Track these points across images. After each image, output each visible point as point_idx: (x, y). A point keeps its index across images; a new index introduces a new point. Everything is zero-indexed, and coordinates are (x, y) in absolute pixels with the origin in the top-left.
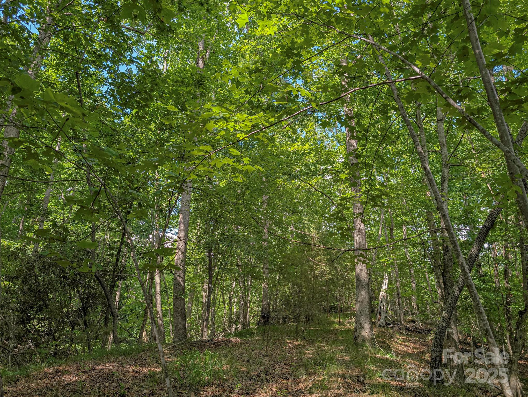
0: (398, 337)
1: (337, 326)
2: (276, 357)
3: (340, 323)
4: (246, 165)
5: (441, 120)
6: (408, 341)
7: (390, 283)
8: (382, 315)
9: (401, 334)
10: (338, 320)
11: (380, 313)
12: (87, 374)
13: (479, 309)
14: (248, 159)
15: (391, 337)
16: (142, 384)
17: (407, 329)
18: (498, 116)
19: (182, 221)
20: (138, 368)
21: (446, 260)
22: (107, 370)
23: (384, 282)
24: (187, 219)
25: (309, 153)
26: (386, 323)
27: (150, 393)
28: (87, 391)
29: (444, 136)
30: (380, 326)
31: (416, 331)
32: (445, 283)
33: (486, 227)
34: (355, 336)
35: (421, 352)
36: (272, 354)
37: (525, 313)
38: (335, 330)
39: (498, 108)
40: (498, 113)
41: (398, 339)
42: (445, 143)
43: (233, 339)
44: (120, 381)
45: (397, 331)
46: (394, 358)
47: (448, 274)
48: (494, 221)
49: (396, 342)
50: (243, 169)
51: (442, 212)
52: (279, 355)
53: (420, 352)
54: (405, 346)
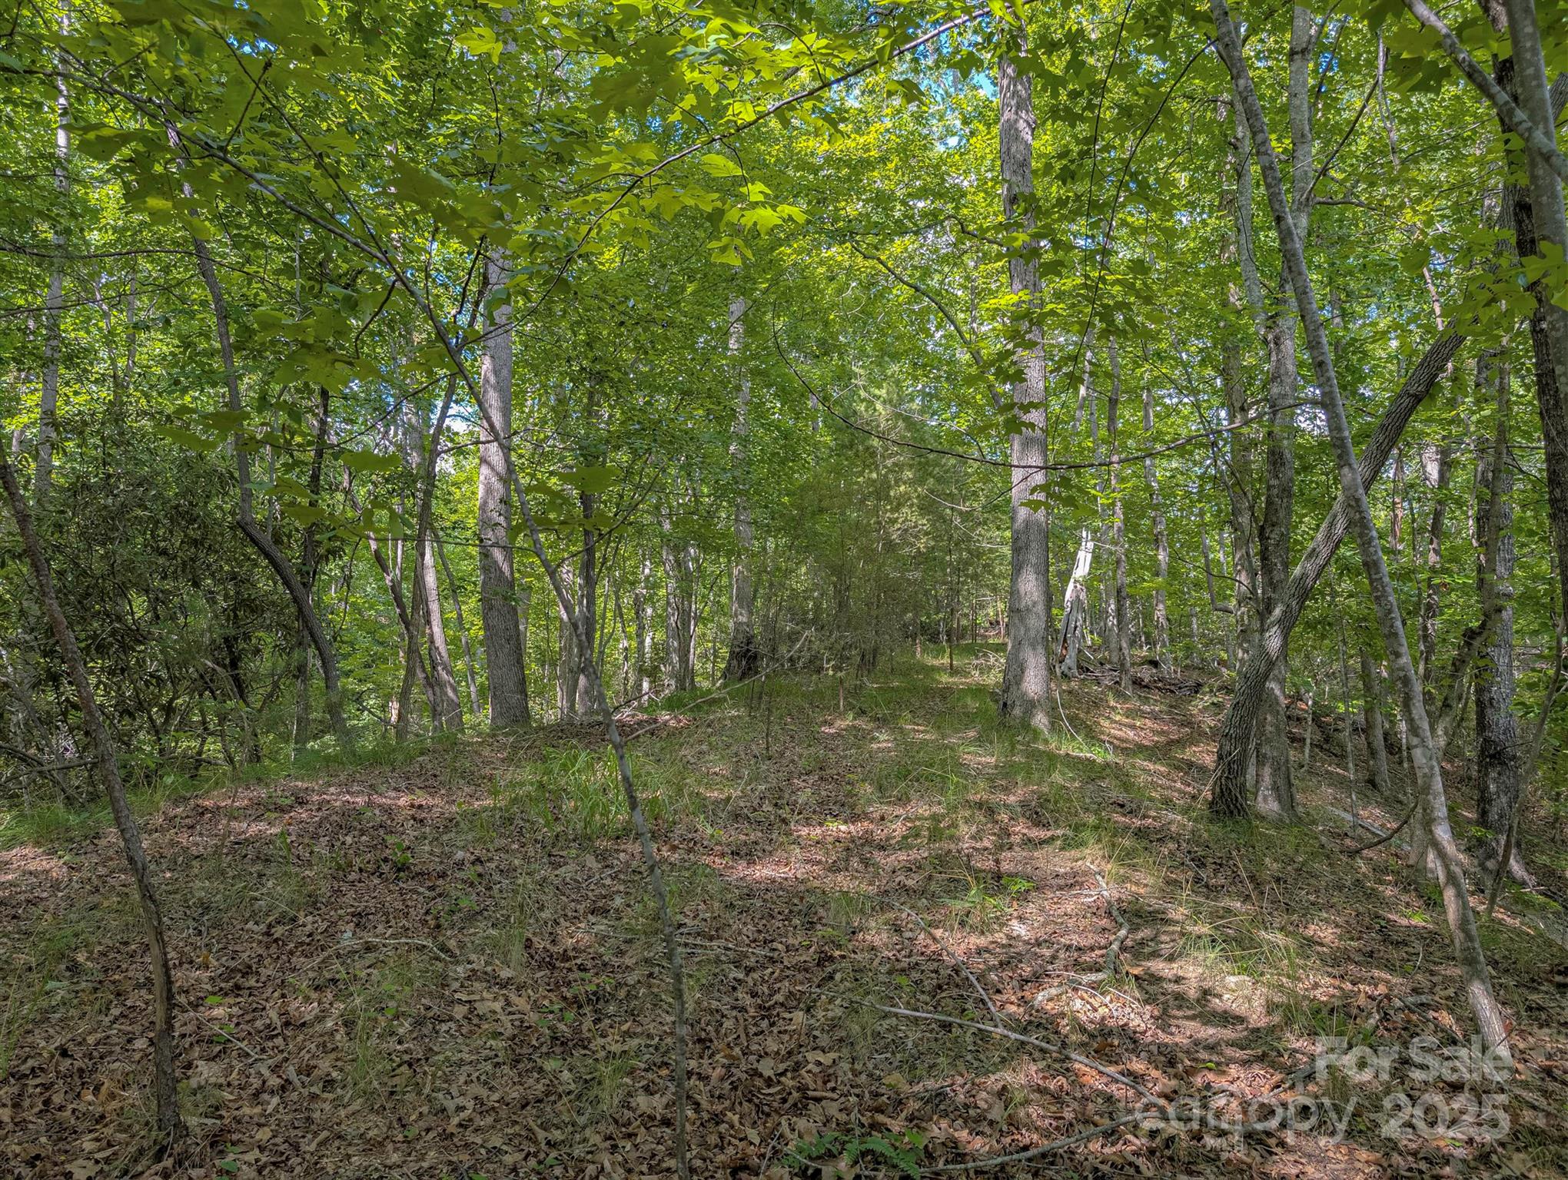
0: (1112, 703)
1: (945, 679)
2: (793, 761)
3: (953, 671)
4: (755, 205)
5: (1304, 51)
6: (1143, 715)
7: (1096, 559)
8: (1070, 648)
9: (1120, 695)
10: (946, 661)
11: (1065, 640)
12: (287, 817)
13: (1392, 626)
14: (760, 186)
15: (1097, 704)
16: (445, 837)
17: (1137, 683)
18: (1528, 56)
19: (492, 380)
20: (422, 798)
21: (1275, 491)
22: (338, 804)
23: (1081, 555)
24: (505, 372)
25: (884, 160)
26: (1080, 667)
27: (473, 858)
28: (298, 857)
29: (1306, 106)
30: (1064, 675)
31: (1159, 689)
32: (1264, 556)
33: (1410, 395)
34: (1005, 705)
35: (1172, 741)
36: (782, 755)
37: (1480, 634)
38: (941, 690)
39: (1529, 30)
40: (1528, 45)
41: (1113, 709)
42: (1307, 128)
43: (665, 716)
44: (382, 832)
45: (1110, 688)
46: (1111, 757)
47: (1277, 530)
48: (1436, 376)
49: (1108, 718)
50: (743, 221)
51: (1316, 353)
52: (800, 756)
53: (1171, 743)
54: (1133, 727)
